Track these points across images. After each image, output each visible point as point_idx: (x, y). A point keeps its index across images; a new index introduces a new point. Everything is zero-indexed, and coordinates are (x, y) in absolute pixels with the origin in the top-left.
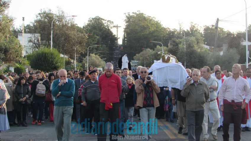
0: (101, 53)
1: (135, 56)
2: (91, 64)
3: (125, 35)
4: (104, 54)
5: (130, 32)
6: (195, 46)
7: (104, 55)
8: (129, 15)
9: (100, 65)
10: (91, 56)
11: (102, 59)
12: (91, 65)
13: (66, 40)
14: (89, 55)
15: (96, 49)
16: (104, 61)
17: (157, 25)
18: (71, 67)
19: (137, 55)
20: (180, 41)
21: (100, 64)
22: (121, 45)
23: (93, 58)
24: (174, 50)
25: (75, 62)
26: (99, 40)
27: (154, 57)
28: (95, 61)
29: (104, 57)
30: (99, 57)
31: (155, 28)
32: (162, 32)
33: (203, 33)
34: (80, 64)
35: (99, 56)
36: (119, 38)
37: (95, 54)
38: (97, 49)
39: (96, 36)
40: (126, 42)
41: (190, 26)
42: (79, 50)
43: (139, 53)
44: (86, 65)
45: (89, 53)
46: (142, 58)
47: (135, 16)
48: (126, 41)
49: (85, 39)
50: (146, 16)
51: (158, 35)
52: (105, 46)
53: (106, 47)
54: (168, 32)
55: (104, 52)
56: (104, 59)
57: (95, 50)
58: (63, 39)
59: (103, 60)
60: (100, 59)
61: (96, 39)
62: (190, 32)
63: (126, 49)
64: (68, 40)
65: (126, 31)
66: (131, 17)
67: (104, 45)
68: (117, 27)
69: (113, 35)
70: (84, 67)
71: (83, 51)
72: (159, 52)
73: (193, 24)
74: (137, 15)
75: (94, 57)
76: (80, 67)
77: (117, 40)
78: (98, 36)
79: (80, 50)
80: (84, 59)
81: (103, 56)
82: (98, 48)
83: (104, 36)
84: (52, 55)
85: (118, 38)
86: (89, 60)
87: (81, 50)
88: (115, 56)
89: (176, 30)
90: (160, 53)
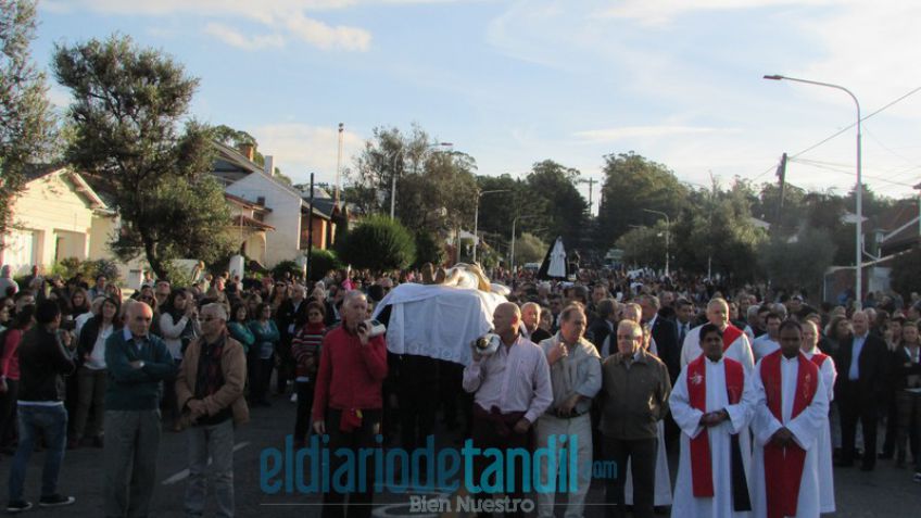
1: (618, 241)
5: (613, 192)
6: (731, 220)
8: (613, 158)
10: (523, 239)
14: (517, 236)
17: (667, 178)
19: (622, 237)
22: (596, 217)
23: (526, 241)
26: (549, 207)
28: (531, 248)
31: (663, 186)
32: (676, 194)
33: (760, 197)
36: (592, 204)
37: (532, 234)
39: (542, 198)
40: (606, 212)
41: (733, 182)
43: (625, 234)
46: (630, 244)
47: (625, 160)
48: (607, 209)
50: (646, 161)
51: (669, 199)
52: (563, 218)
53: (564, 221)
61: (544, 204)
62: (732, 194)
65: (604, 191)
66: (618, 162)
68: (591, 182)
69: (580, 196)
72: (660, 232)
73: (741, 179)
74: (628, 158)
75: (528, 239)
77: (588, 207)
78: (547, 197)
83: (561, 198)
84: (386, 232)
85: (590, 203)
88: (584, 239)
89: (706, 190)
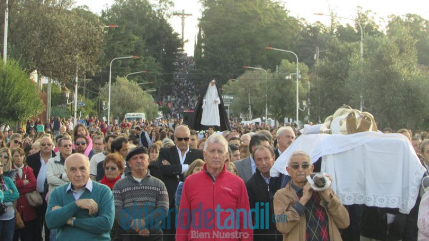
0: (143, 76)
1: (225, 86)
2: (117, 102)
3: (202, 33)
4: (151, 79)
7: (150, 81)
9: (140, 106)
10: (119, 84)
11: (144, 89)
12: (119, 104)
13: (47, 37)
14: (114, 81)
15: (132, 66)
16: (151, 96)
18: (68, 110)
19: (230, 82)
20: (347, 47)
21: (140, 102)
22: (191, 57)
23: (123, 87)
24: (332, 71)
25: (76, 95)
26: (139, 46)
27: (275, 87)
28: (128, 94)
29: (151, 86)
30: (137, 84)
31: (273, 20)
34: (90, 101)
35: (138, 82)
36: (187, 41)
37: (128, 78)
38: (134, 67)
39: (131, 35)
40: (203, 50)
42: (81, 67)
43: (235, 77)
44: (104, 104)
45: (114, 75)
46: (243, 89)
48: (204, 47)
49: (98, 36)
51: (280, 35)
52: (154, 59)
53: (156, 61)
54: (302, 29)
55: (150, 73)
56: (150, 90)
57: (129, 68)
58: (37, 34)
59: (149, 93)
60: (140, 90)
61: (132, 42)
62: (356, 31)
63: (205, 67)
64: (50, 39)
65: (202, 25)
67: (150, 57)
68: (182, 14)
69: (173, 33)
70: (101, 109)
71: (91, 67)
72: (289, 75)
75: (126, 85)
76: (90, 110)
77: (182, 45)
78: (137, 34)
79: (84, 65)
80: (102, 89)
81: (147, 83)
82: (136, 63)
83: (152, 35)
85: (184, 40)
86: (113, 92)
87: (87, 66)
89: (322, 25)
90: (290, 77)
